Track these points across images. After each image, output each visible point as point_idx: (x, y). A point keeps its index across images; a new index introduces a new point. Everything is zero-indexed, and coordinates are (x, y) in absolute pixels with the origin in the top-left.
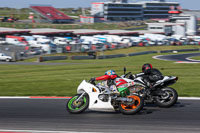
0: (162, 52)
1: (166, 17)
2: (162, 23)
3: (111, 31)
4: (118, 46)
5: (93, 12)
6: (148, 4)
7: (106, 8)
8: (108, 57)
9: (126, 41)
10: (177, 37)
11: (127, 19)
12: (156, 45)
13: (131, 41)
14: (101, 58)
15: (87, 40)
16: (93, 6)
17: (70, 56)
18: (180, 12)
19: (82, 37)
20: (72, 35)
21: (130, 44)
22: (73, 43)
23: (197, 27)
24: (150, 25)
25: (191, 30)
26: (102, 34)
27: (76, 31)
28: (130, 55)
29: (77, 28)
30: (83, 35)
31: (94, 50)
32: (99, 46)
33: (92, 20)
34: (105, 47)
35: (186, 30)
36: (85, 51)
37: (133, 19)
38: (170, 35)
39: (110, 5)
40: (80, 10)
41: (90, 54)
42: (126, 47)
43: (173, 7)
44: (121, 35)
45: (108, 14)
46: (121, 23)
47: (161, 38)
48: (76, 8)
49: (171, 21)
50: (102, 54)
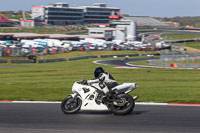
0: (102, 57)
1: (107, 22)
2: (103, 28)
3: (51, 36)
4: (58, 50)
5: (34, 16)
6: (88, 9)
7: (47, 12)
8: (48, 61)
9: (67, 45)
10: (117, 42)
11: (67, 24)
12: (96, 49)
13: (71, 45)
14: (41, 62)
15: (27, 43)
16: (34, 10)
17: (10, 60)
18: (120, 18)
19: (22, 41)
20: (12, 39)
21: (71, 49)
22: (13, 46)
23: (137, 33)
24: (91, 30)
25: (131, 36)
26: (43, 38)
27: (16, 35)
28: (70, 60)
29: (17, 31)
30: (23, 38)
31: (34, 54)
32: (40, 50)
33: (33, 24)
34: (45, 51)
35: (126, 35)
36: (25, 55)
37: (74, 23)
38: (110, 40)
39: (50, 9)
40: (21, 13)
41: (30, 57)
42: (66, 51)
43: (113, 13)
44: (61, 39)
45: (49, 18)
46: (62, 28)
47: (101, 43)
48: (16, 11)
49: (111, 26)
50: (42, 58)
